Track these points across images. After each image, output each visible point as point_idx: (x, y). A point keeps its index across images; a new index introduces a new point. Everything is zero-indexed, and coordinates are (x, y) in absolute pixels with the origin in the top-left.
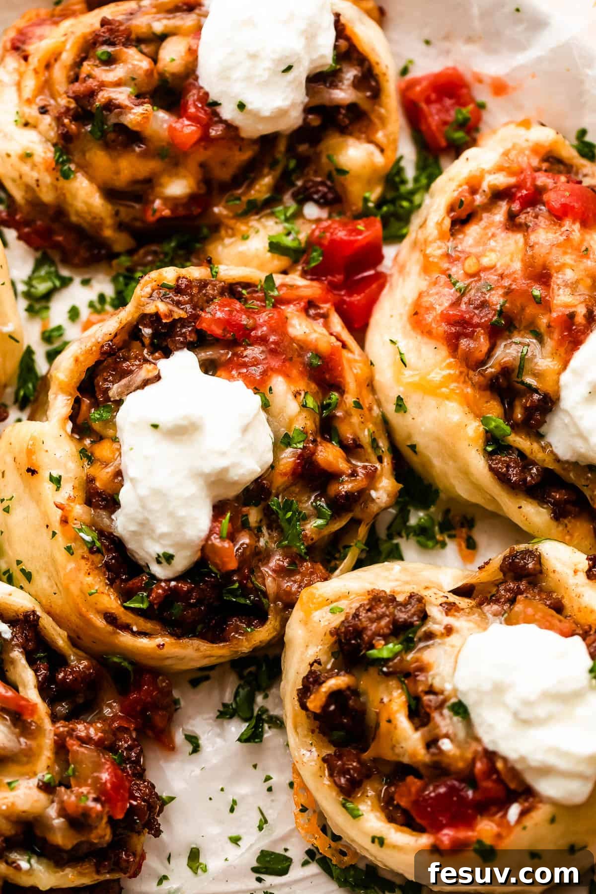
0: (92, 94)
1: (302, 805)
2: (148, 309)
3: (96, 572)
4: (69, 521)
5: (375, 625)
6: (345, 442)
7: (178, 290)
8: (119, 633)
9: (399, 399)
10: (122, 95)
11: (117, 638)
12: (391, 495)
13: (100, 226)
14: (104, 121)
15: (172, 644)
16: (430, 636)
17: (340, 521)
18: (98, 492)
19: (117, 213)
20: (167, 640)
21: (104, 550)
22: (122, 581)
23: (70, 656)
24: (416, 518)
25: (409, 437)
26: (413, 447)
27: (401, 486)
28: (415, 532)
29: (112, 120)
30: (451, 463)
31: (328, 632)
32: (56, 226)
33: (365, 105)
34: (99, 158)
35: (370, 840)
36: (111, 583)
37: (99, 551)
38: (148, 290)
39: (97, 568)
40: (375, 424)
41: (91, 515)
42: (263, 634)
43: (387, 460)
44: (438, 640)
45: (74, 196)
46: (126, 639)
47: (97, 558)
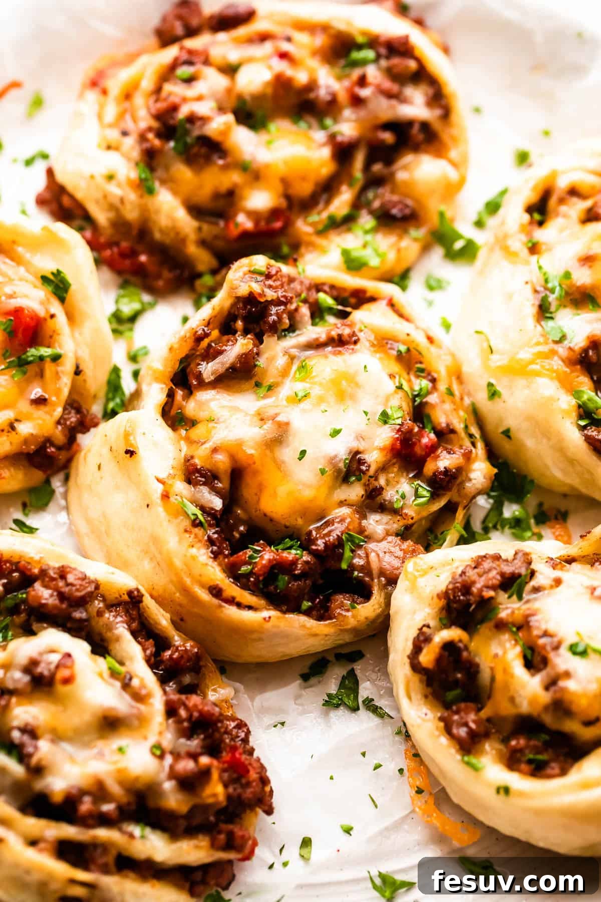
0: (174, 108)
1: (417, 787)
2: (241, 290)
3: (199, 545)
4: (170, 495)
5: (483, 578)
6: (439, 428)
7: (268, 276)
8: (224, 607)
9: (490, 385)
10: (203, 109)
11: (222, 612)
12: (487, 477)
13: (183, 241)
14: (187, 132)
15: (278, 618)
16: (536, 590)
17: (439, 501)
18: (197, 468)
19: (200, 229)
20: (273, 613)
21: (206, 525)
22: (226, 556)
23: (174, 637)
24: (510, 511)
25: (501, 420)
26: (507, 433)
27: (496, 471)
28: (510, 524)
29: (196, 132)
30: (545, 441)
31: (435, 596)
32: (139, 248)
33: (437, 126)
34: (183, 172)
35: (494, 791)
36: (216, 556)
37: (200, 524)
38: (241, 274)
39: (200, 541)
40: (466, 411)
41: (191, 491)
42: (368, 610)
43: (480, 445)
44: (546, 592)
45: (158, 212)
46: (232, 612)
47: (198, 531)
